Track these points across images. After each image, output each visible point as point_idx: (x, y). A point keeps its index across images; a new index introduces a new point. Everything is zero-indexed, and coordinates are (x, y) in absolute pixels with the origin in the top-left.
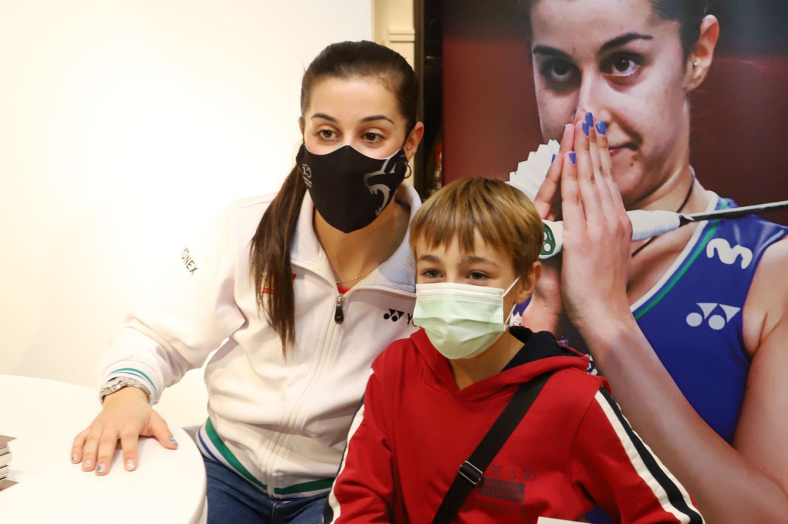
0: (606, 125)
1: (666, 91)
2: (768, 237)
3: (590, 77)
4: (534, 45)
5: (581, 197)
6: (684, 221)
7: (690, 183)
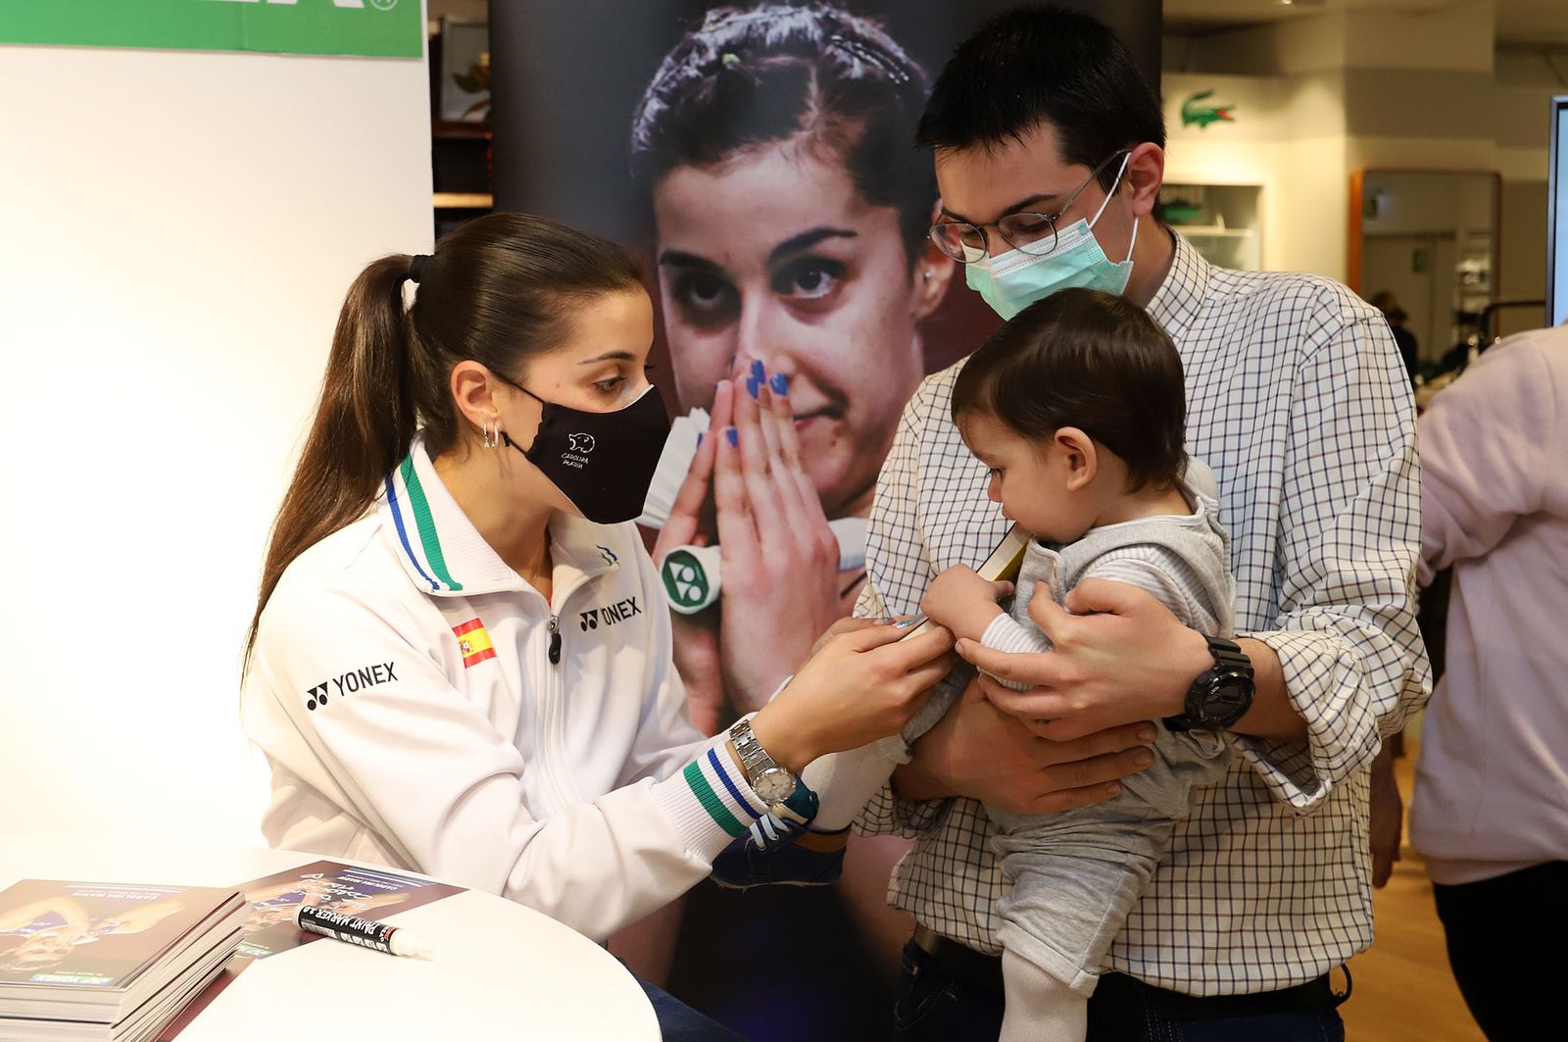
3: (755, 302)
4: (662, 249)
5: (751, 504)
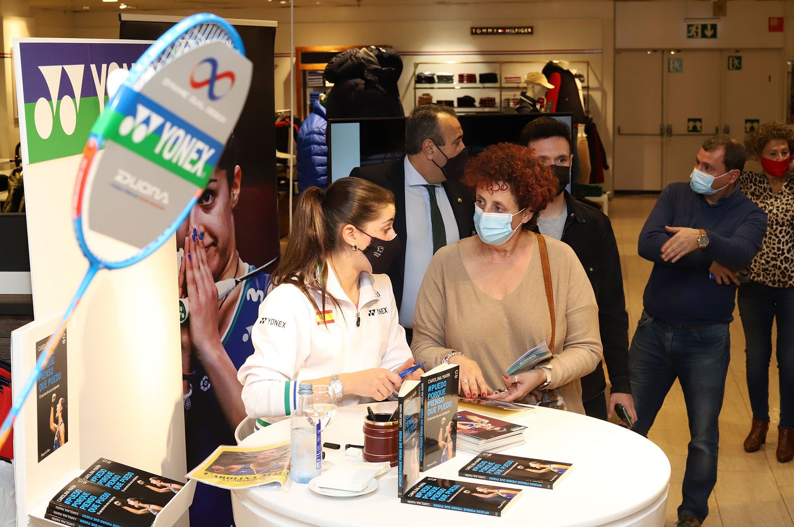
0: (203, 234)
1: (224, 210)
2: (268, 283)
5: (195, 281)
6: (237, 283)
7: (237, 260)
